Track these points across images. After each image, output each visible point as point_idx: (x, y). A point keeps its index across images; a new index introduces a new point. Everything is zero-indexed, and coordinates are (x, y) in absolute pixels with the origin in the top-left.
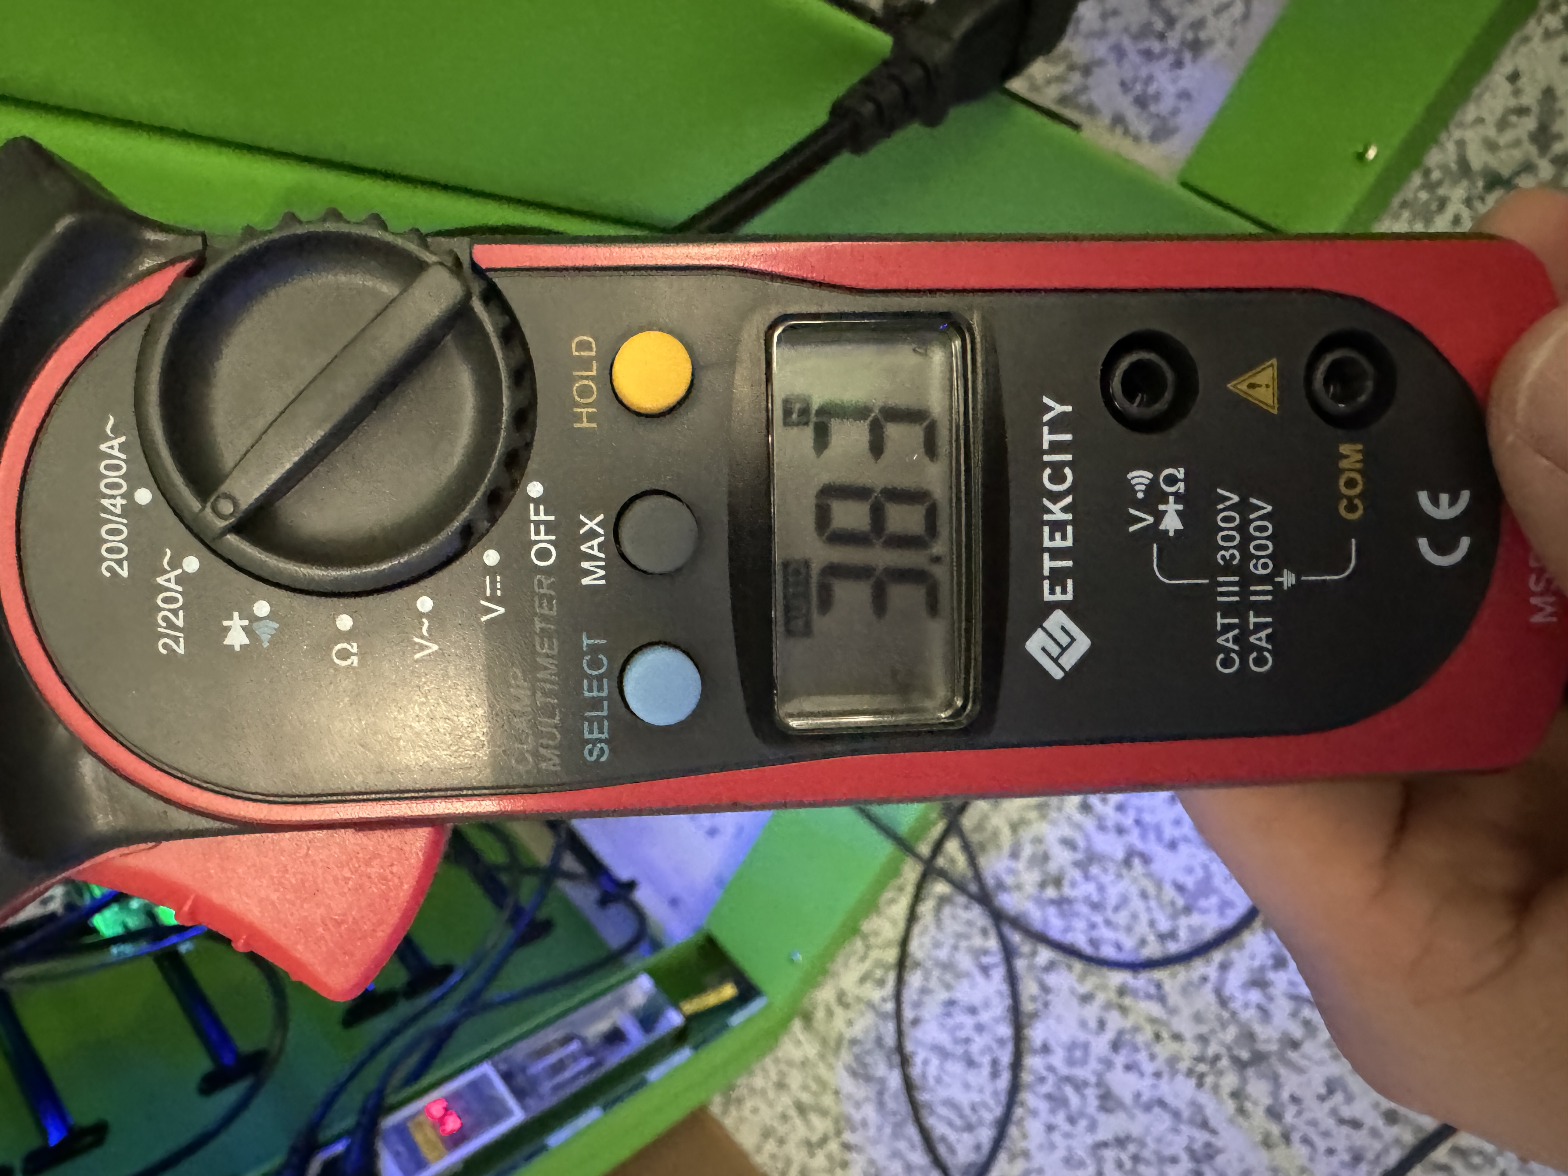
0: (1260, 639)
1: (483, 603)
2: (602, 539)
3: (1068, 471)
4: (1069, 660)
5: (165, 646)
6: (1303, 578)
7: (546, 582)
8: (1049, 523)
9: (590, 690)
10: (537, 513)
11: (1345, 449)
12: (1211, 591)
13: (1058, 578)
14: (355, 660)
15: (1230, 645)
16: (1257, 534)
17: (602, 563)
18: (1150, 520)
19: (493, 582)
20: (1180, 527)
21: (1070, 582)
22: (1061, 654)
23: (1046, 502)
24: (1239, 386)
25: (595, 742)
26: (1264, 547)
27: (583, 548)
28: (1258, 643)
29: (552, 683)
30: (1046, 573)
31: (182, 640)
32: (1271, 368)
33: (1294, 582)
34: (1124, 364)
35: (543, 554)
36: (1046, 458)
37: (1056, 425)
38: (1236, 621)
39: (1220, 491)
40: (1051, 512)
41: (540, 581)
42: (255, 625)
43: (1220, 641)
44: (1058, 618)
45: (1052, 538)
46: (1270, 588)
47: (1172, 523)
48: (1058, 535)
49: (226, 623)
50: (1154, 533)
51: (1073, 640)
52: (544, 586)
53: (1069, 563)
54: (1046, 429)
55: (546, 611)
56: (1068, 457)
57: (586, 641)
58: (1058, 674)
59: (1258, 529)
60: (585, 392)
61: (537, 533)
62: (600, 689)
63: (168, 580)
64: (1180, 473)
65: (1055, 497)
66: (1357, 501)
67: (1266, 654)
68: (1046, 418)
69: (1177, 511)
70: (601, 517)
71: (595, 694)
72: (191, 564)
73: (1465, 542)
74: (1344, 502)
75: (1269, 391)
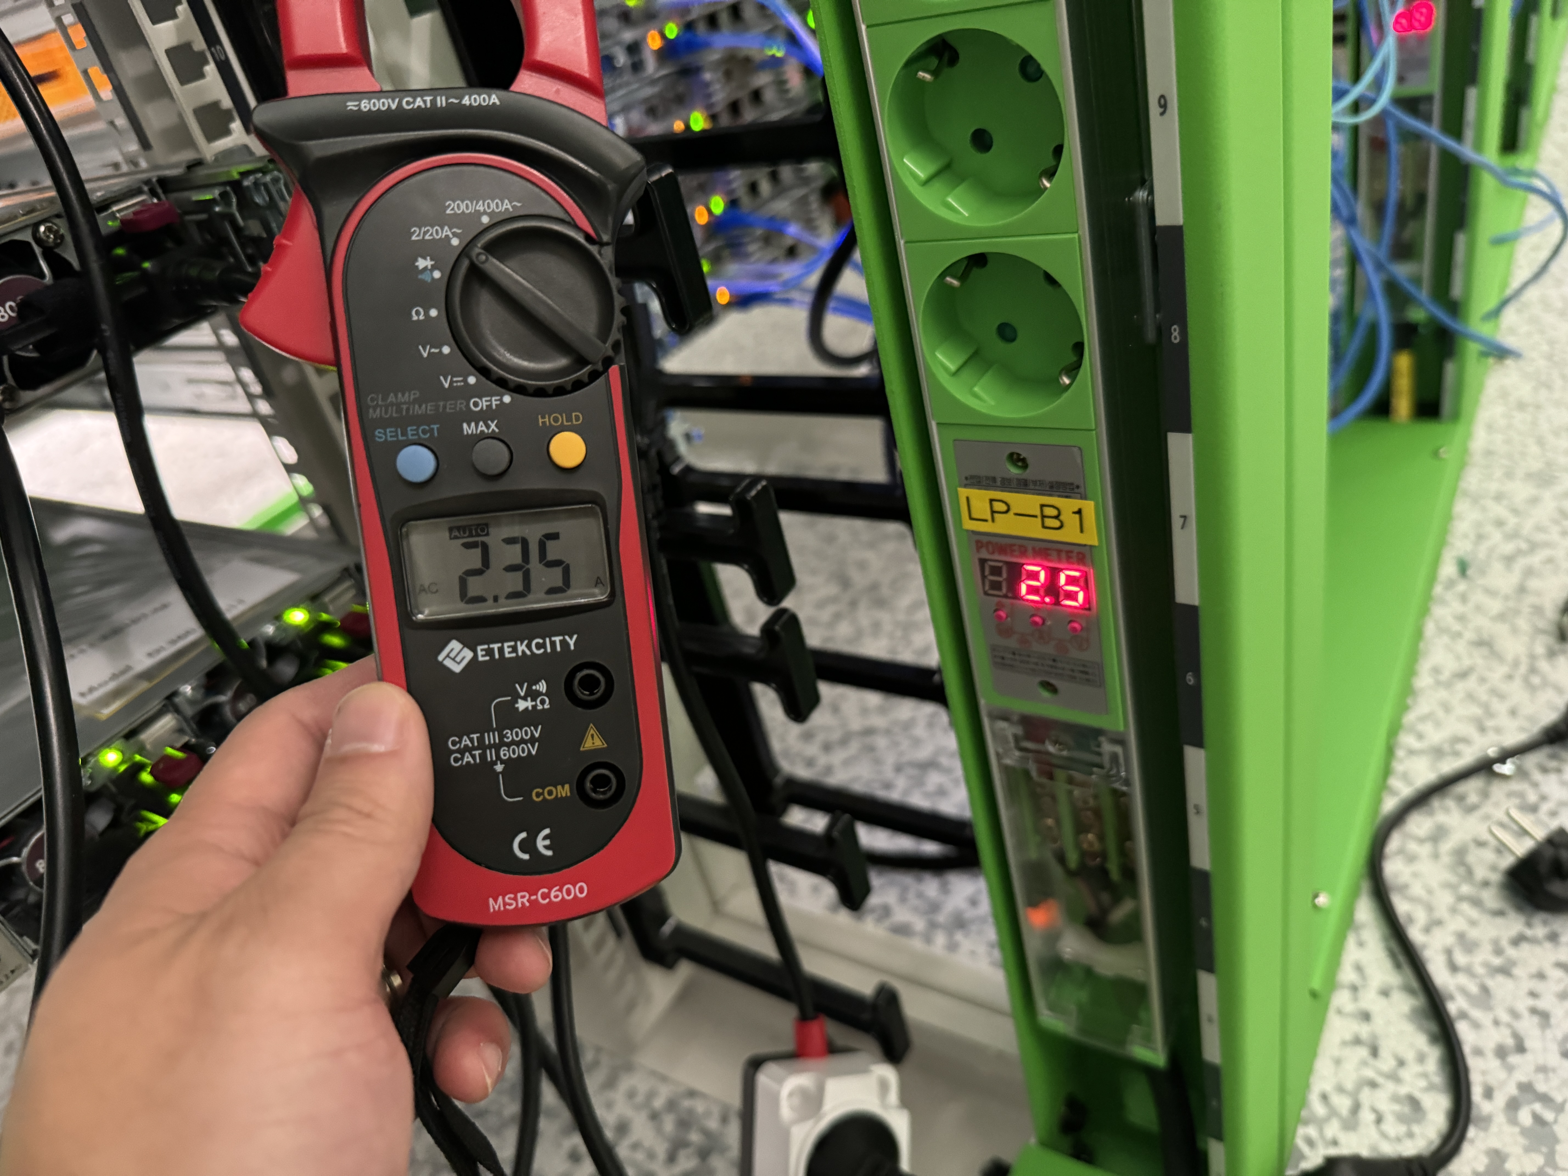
1: (450, 377)
2: (486, 431)
3: (542, 651)
4: (448, 663)
5: (415, 231)
6: (501, 776)
7: (463, 407)
8: (516, 644)
9: (411, 430)
10: (496, 400)
11: (567, 787)
12: (490, 729)
13: (490, 652)
14: (415, 318)
15: (463, 743)
16: (520, 749)
17: (474, 432)
18: (522, 694)
19: (461, 381)
20: (521, 709)
21: (487, 658)
22: (450, 658)
23: (526, 642)
24: (592, 730)
25: (385, 434)
26: (514, 753)
27: (481, 423)
28: (466, 757)
29: (413, 412)
30: (491, 646)
31: (418, 238)
32: (601, 744)
33: (498, 771)
34: (598, 674)
35: (476, 404)
36: (548, 640)
37: (564, 643)
38: (476, 744)
39: (540, 727)
41: (463, 404)
42: (428, 272)
43: (465, 738)
44: (468, 654)
46: (494, 759)
47: (522, 705)
49: (428, 258)
50: (516, 697)
51: (459, 663)
52: (460, 405)
53: (497, 656)
54: (561, 638)
55: (448, 407)
56: (549, 650)
57: (435, 427)
58: (440, 658)
59: (523, 749)
60: (556, 420)
61: (486, 401)
62: (412, 435)
63: (447, 231)
64: (547, 706)
65: (529, 646)
66: (542, 798)
67: (460, 762)
68: (567, 638)
69: (527, 708)
70: (497, 430)
71: (410, 433)
72: (455, 242)
73: (526, 857)
74: (540, 790)
75: (591, 745)
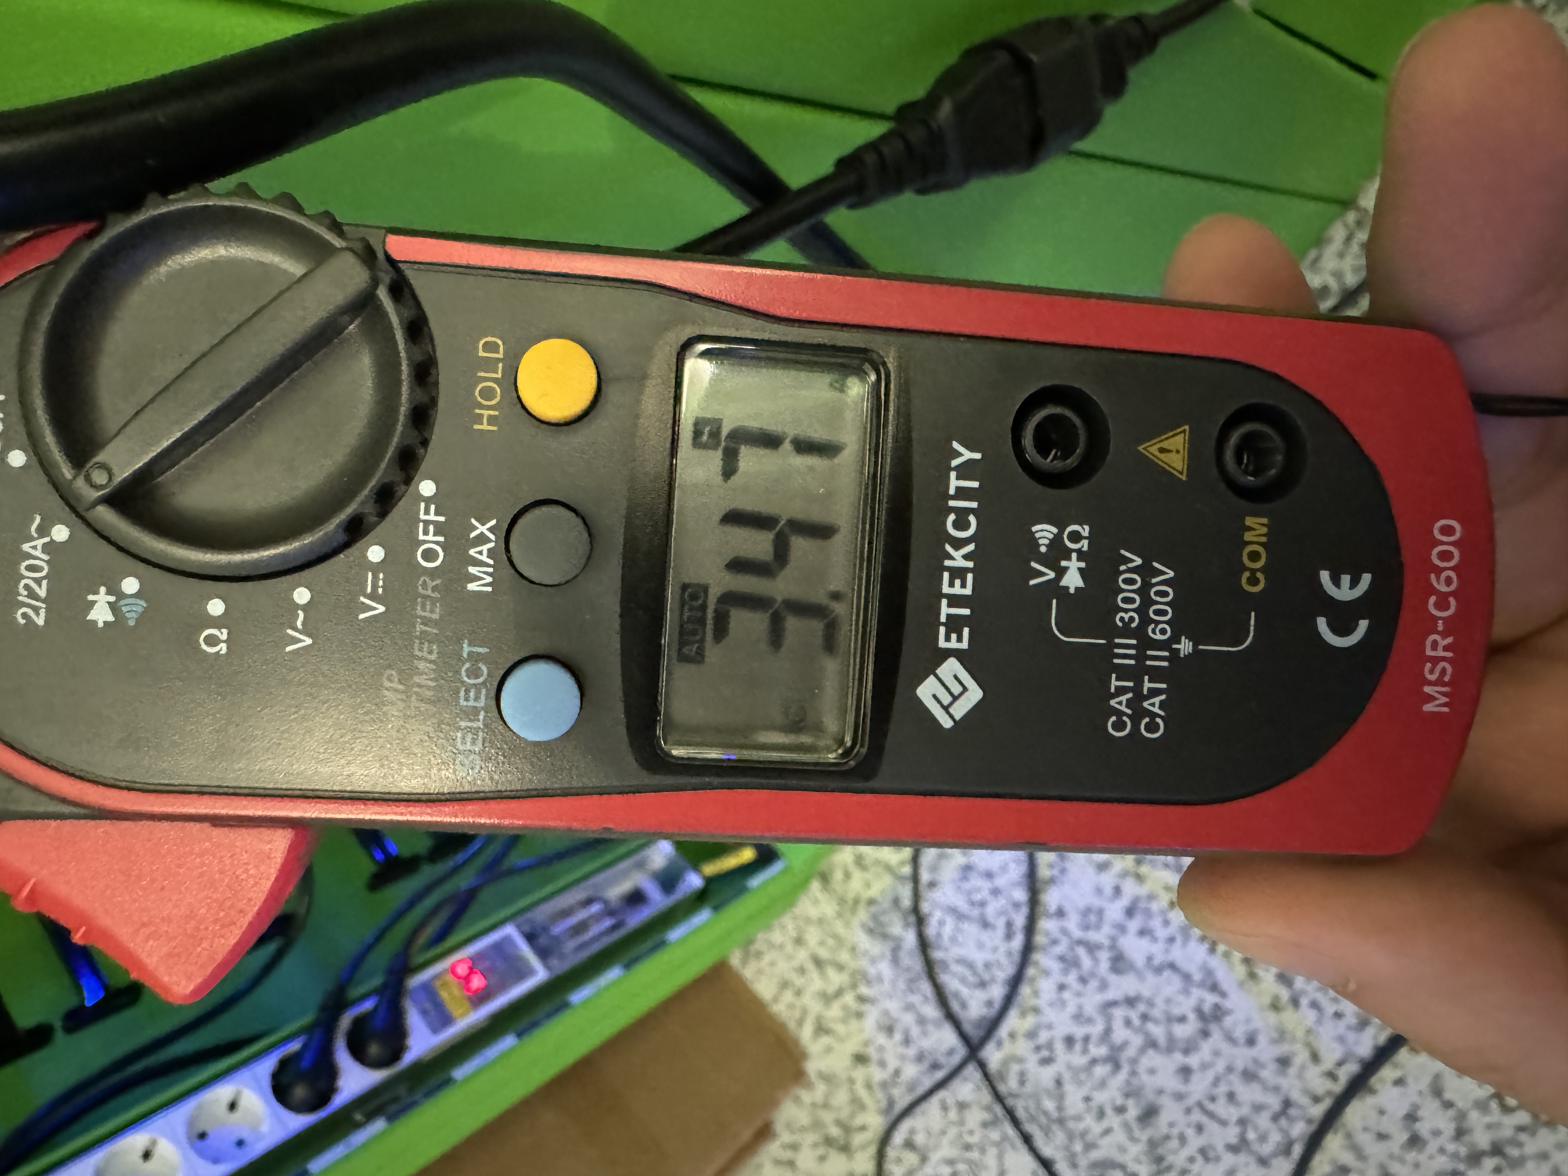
0: (1154, 705)
1: (362, 599)
2: (491, 545)
3: (972, 519)
4: (960, 710)
5: (24, 615)
6: (1201, 647)
7: (431, 584)
8: (949, 569)
9: (466, 698)
10: (427, 512)
11: (1249, 521)
12: (1107, 652)
13: (954, 625)
14: (223, 648)
15: (1123, 708)
16: (1158, 599)
17: (491, 570)
18: (1052, 575)
19: (375, 578)
20: (1080, 583)
21: (966, 631)
22: (951, 704)
23: (948, 548)
24: (1151, 449)
25: (467, 753)
26: (1163, 613)
27: (472, 552)
28: (1151, 708)
29: (429, 688)
30: (943, 619)
31: (42, 613)
32: (1182, 435)
33: (1191, 651)
34: (1038, 417)
35: (429, 555)
36: (952, 503)
37: (965, 471)
38: (1131, 684)
39: (1123, 552)
40: (952, 558)
41: (425, 581)
42: (122, 602)
43: (1113, 703)
44: (951, 668)
45: (951, 585)
46: (1166, 654)
47: (1073, 580)
48: (958, 582)
49: (91, 597)
50: (1054, 588)
51: (965, 689)
52: (427, 587)
53: (966, 612)
54: (953, 475)
55: (428, 614)
56: (974, 505)
57: (466, 649)
58: (947, 723)
59: (1158, 593)
60: (487, 394)
61: (426, 533)
62: (477, 699)
63: (35, 547)
64: (1085, 531)
65: (958, 544)
66: (1259, 575)
67: (1158, 720)
68: (955, 463)
69: (1080, 569)
70: (493, 522)
71: (471, 703)
72: (60, 533)
73: (1363, 624)
74: (1247, 574)
75: (1180, 456)
